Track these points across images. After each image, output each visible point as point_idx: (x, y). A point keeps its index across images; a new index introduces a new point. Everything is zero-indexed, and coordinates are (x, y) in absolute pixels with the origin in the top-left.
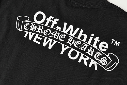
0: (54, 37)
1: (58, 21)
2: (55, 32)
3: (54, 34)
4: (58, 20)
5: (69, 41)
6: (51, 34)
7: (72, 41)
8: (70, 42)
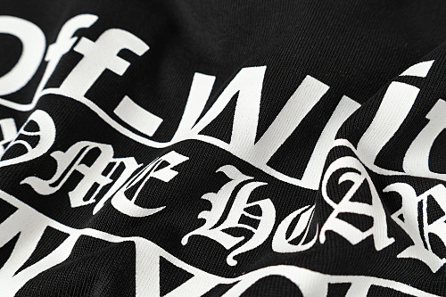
0: (77, 199)
1: (140, 53)
2: (93, 145)
3: (82, 169)
4: (140, 47)
5: (211, 217)
6: (56, 155)
7: (251, 218)
8: (226, 225)
